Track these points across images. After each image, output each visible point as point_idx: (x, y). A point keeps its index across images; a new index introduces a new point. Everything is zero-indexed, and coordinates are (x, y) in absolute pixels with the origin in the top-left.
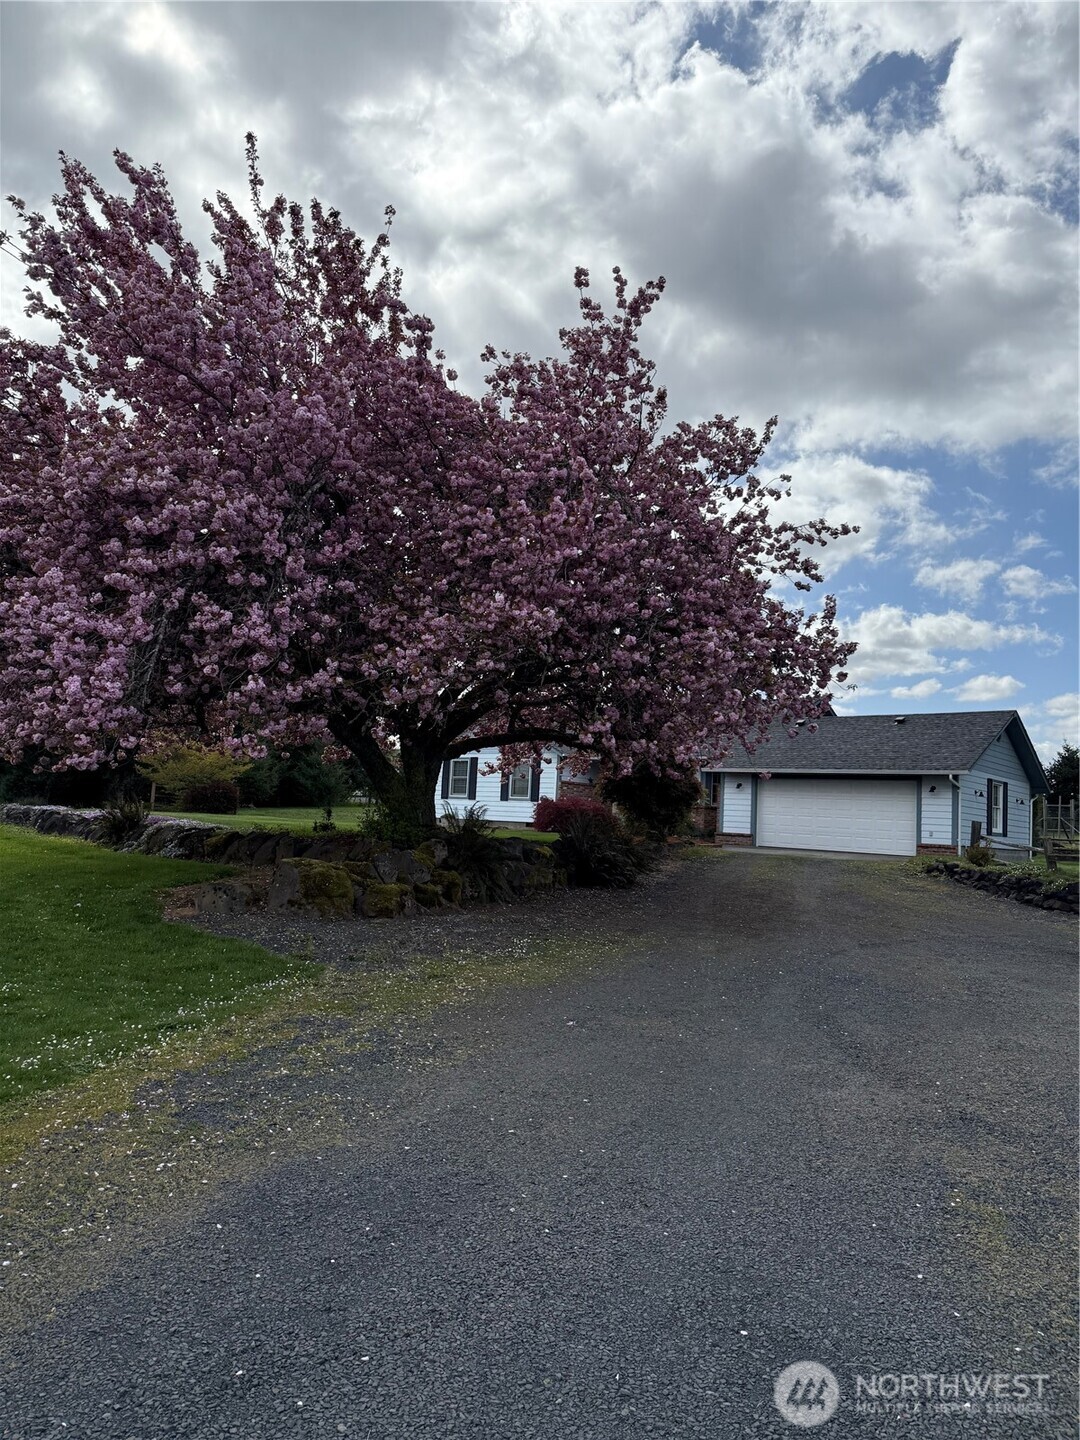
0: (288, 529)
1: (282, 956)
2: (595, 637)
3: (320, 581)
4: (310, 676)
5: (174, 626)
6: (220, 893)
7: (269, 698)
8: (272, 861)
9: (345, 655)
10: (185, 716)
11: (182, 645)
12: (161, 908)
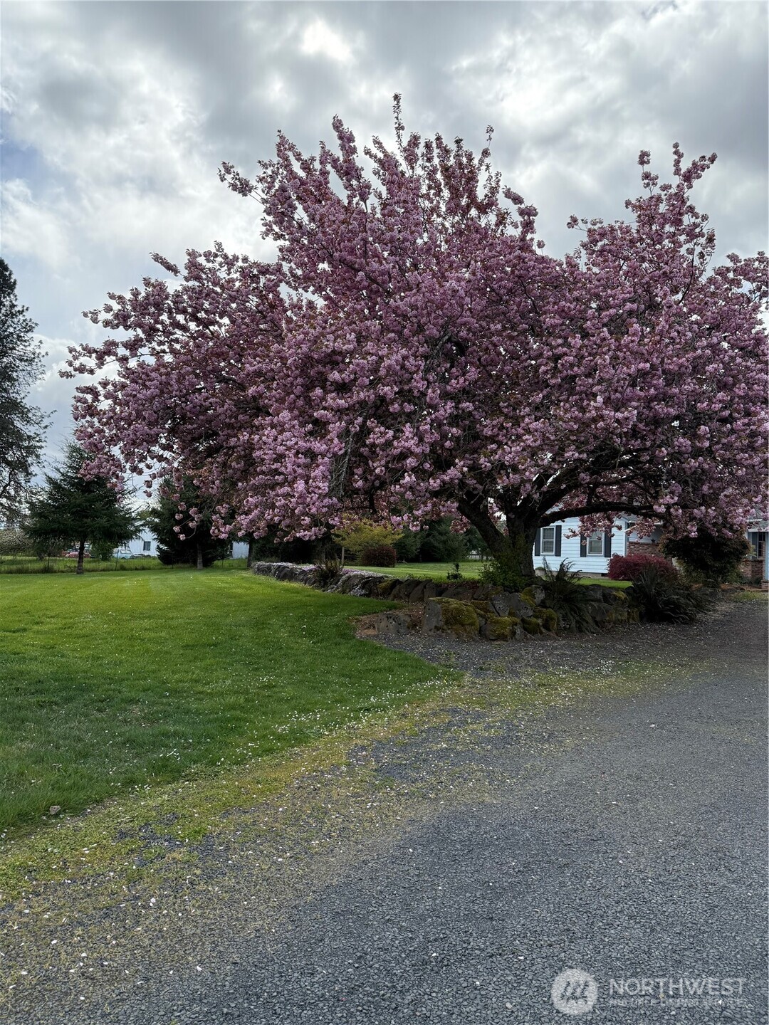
0: (427, 371)
1: (434, 665)
2: (660, 429)
3: (450, 405)
4: (444, 472)
5: (356, 443)
6: (391, 620)
7: (418, 488)
8: (421, 599)
9: (467, 455)
10: (362, 502)
11: (361, 455)
12: (355, 629)
